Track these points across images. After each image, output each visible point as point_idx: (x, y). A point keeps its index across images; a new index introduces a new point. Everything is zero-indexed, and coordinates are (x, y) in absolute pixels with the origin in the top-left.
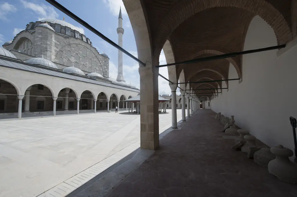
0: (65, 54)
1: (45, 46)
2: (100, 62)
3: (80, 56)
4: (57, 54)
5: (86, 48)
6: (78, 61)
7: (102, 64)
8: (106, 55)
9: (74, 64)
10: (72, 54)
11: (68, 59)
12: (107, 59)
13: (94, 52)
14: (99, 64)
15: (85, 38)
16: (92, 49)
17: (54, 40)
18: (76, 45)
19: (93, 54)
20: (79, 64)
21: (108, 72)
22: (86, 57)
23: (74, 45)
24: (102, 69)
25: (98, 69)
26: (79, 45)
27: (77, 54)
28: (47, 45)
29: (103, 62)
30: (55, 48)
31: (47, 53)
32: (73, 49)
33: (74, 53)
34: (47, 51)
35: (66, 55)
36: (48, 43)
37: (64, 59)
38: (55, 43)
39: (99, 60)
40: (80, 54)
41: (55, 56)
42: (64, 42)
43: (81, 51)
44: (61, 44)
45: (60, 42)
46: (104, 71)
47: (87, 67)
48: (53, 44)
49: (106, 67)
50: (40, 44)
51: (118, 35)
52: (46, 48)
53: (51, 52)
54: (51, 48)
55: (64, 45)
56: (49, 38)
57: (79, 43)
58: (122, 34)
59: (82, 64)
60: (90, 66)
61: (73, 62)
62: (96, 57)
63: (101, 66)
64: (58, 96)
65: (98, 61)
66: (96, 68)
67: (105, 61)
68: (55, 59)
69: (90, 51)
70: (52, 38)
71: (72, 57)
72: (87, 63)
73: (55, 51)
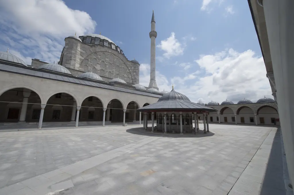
0: (91, 62)
1: (69, 55)
2: (128, 68)
3: (107, 64)
4: (82, 62)
5: (113, 55)
6: (104, 69)
7: (130, 71)
8: (135, 61)
9: (99, 71)
10: (98, 62)
11: (93, 67)
12: (137, 65)
13: (122, 59)
14: (128, 71)
15: (114, 46)
16: (120, 55)
17: (79, 50)
18: (102, 52)
19: (121, 61)
20: (105, 72)
21: (137, 78)
22: (113, 64)
23: (101, 52)
24: (131, 76)
25: (126, 76)
26: (106, 53)
27: (103, 61)
28: (72, 54)
29: (133, 68)
30: (80, 57)
31: (71, 62)
32: (99, 57)
33: (100, 61)
34: (71, 60)
35: (92, 64)
36: (73, 52)
37: (89, 67)
38: (80, 52)
39: (128, 66)
40: (107, 61)
41: (80, 64)
42: (90, 50)
43: (107, 58)
44: (86, 52)
45: (85, 51)
46: (133, 78)
47: (114, 74)
48: (79, 53)
49: (136, 73)
50: (66, 54)
51: (150, 39)
52: (71, 57)
53: (75, 60)
54: (75, 57)
55: (90, 53)
56: (74, 48)
57: (105, 51)
58: (155, 37)
59: (109, 71)
60: (117, 73)
61: (99, 69)
62: (125, 63)
63: (130, 73)
64: (82, 106)
65: (127, 68)
66: (124, 76)
67: (135, 67)
68: (80, 67)
69: (117, 58)
70: (77, 47)
71: (98, 65)
72: (114, 70)
73: (80, 59)
